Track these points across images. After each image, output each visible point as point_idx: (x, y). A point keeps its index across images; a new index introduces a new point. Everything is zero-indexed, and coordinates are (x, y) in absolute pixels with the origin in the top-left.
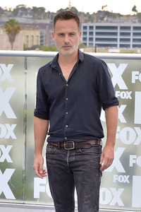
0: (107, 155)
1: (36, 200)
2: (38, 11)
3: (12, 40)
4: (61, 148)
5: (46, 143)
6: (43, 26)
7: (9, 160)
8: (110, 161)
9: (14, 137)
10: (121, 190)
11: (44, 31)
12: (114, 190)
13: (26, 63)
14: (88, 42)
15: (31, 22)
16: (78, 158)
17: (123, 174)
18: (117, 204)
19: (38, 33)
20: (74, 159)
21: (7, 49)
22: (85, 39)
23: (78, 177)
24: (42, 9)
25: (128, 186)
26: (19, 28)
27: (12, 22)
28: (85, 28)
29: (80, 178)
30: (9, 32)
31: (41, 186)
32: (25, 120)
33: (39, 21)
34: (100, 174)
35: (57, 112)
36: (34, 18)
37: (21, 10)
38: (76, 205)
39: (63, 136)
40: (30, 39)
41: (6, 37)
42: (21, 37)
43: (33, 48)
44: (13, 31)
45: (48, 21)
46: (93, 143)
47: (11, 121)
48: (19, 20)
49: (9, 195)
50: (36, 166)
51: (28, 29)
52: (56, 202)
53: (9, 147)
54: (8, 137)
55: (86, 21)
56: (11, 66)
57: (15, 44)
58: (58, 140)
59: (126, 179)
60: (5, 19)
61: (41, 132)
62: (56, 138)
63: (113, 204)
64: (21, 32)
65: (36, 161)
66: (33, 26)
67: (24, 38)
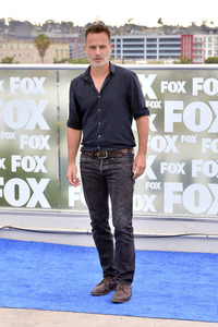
0: (139, 164)
1: (71, 208)
2: (67, 26)
3: (42, 54)
4: (95, 157)
5: (79, 153)
6: (72, 40)
7: (44, 171)
8: (142, 169)
9: (48, 148)
10: (153, 197)
11: (73, 45)
12: (146, 196)
14: (116, 54)
15: (60, 36)
16: (111, 167)
17: (155, 181)
18: (149, 210)
19: (67, 47)
20: (107, 167)
21: (38, 62)
22: (113, 51)
23: (112, 185)
24: (71, 24)
25: (160, 192)
26: (48, 43)
27: (42, 37)
28: (113, 41)
29: (113, 186)
30: (39, 46)
31: (76, 194)
32: (59, 131)
33: (67, 36)
34: (133, 182)
35: (90, 122)
36: (63, 33)
37: (50, 25)
38: (111, 212)
39: (96, 146)
40: (60, 52)
41: (36, 52)
42: (51, 51)
43: (63, 61)
44: (43, 45)
45: (76, 35)
46: (125, 151)
47: (45, 133)
48: (48, 34)
49: (45, 204)
50: (69, 174)
51: (58, 43)
52: (91, 209)
53: (44, 158)
54: (42, 148)
55: (114, 35)
56: (43, 79)
57: (45, 58)
58: (91, 150)
59: (157, 186)
60: (35, 34)
61: (74, 142)
62: (90, 148)
63: (146, 210)
64: (51, 46)
65: (70, 170)
66: (63, 41)
67: (54, 52)
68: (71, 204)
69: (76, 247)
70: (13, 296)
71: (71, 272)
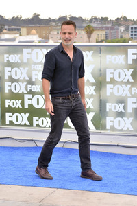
1: (108, 130)
2: (104, 20)
3: (89, 37)
6: (107, 28)
7: (92, 107)
9: (94, 93)
11: (108, 31)
13: (101, 50)
14: (134, 36)
15: (100, 26)
19: (104, 32)
21: (86, 42)
22: (132, 35)
24: (107, 18)
26: (93, 30)
27: (89, 27)
28: (132, 28)
30: (87, 32)
31: (111, 122)
33: (105, 26)
36: (102, 24)
37: (94, 19)
40: (100, 36)
41: (86, 35)
42: (94, 35)
43: (102, 41)
44: (90, 31)
45: (110, 25)
47: (93, 84)
48: (93, 25)
51: (99, 30)
53: (92, 100)
55: (133, 25)
56: (92, 52)
57: (91, 39)
60: (85, 25)
64: (94, 32)
66: (102, 29)
67: (96, 36)
68: (108, 127)
69: (111, 153)
70: (73, 182)
71: (108, 168)
